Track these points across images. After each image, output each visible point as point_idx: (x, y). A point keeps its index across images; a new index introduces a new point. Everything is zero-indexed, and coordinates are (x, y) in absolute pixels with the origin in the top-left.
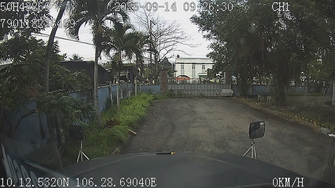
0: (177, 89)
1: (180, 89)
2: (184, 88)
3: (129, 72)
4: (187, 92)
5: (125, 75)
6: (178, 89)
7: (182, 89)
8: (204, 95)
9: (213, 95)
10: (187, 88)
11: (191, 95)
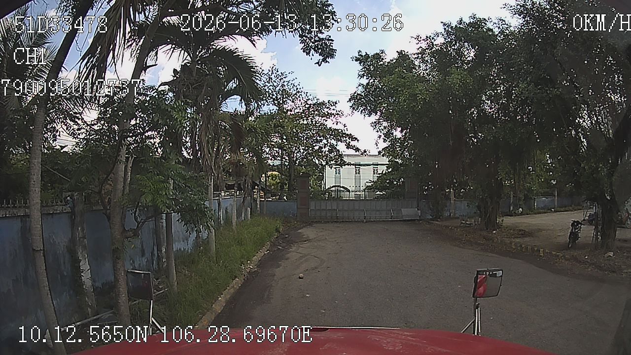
1: (330, 208)
2: (337, 208)
4: (342, 213)
6: (326, 208)
7: (333, 208)
8: (370, 219)
9: (386, 219)
10: (341, 208)
11: (348, 219)
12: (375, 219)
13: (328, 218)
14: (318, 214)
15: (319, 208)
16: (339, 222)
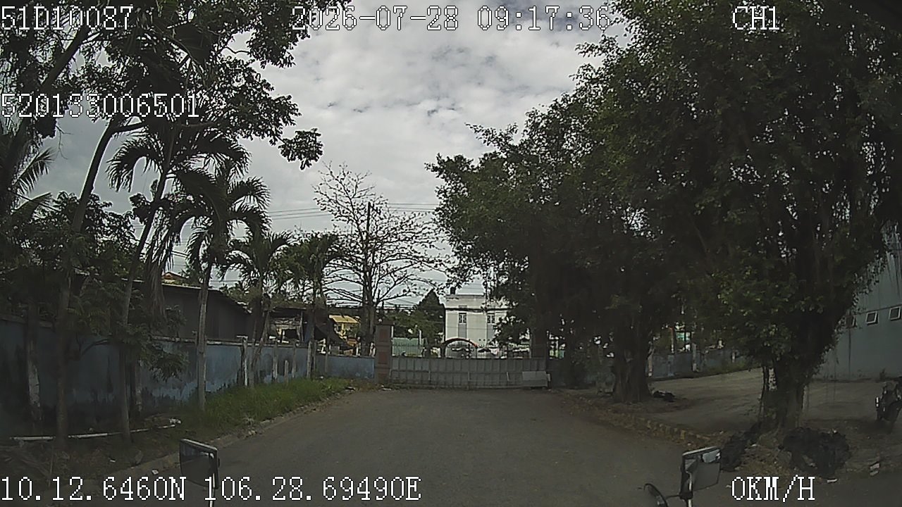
0: (412, 369)
1: (420, 369)
2: (430, 369)
3: (303, 321)
4: (436, 376)
5: (294, 328)
6: (414, 368)
7: (424, 369)
8: (476, 385)
9: (500, 385)
10: (436, 369)
11: (445, 385)
12: (484, 385)
13: (417, 383)
14: (403, 376)
15: (404, 368)
16: (431, 388)
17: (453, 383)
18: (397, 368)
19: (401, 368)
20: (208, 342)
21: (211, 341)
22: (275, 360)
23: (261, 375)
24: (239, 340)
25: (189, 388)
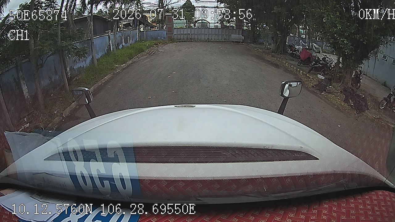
0: (183, 33)
1: (186, 33)
2: (191, 33)
4: (194, 36)
7: (188, 33)
8: (211, 39)
9: (222, 40)
10: (193, 33)
11: (197, 40)
12: (215, 40)
13: (185, 39)
14: (179, 37)
15: (179, 33)
16: (192, 41)
17: (201, 39)
18: (176, 33)
19: (178, 33)
20: (94, 37)
21: (95, 36)
22: (123, 38)
23: (118, 46)
24: (106, 33)
25: (89, 60)
